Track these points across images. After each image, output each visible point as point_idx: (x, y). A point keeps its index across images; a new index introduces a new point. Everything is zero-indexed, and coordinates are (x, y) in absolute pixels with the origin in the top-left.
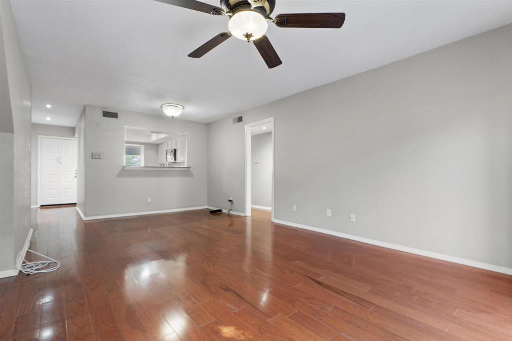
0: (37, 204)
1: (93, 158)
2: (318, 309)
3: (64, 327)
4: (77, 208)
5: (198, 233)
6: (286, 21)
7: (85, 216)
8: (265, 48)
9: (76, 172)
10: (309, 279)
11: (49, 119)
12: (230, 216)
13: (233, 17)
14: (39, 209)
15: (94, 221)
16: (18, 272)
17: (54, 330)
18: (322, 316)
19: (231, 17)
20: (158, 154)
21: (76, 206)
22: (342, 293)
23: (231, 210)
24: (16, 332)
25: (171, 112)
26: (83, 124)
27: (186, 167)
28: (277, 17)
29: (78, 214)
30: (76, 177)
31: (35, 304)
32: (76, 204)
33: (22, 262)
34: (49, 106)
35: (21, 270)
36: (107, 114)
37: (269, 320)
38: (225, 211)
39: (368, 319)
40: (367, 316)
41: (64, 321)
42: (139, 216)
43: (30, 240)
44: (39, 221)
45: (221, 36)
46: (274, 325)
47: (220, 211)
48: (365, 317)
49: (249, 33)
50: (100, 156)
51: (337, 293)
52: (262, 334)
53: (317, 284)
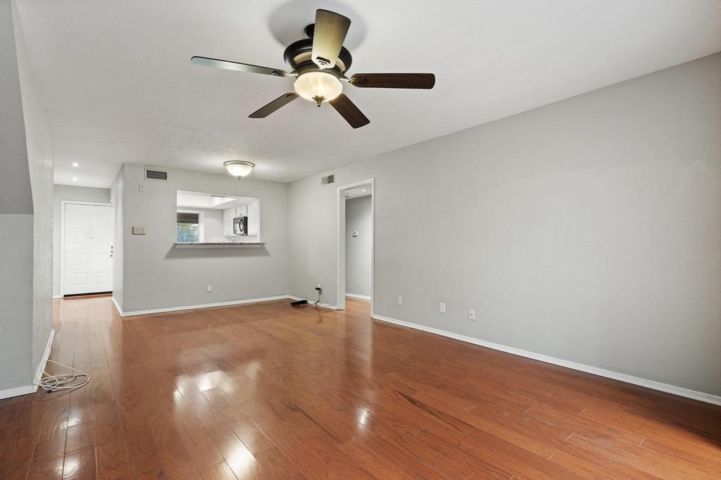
0: (59, 294)
1: (133, 234)
2: (403, 432)
3: (93, 455)
4: (112, 298)
5: (270, 335)
6: (364, 81)
7: (123, 311)
8: (345, 107)
9: (111, 249)
10: (400, 396)
11: (75, 179)
12: (317, 309)
13: (299, 78)
14: (63, 300)
15: (135, 318)
16: (36, 388)
17: (81, 458)
18: (405, 442)
19: (297, 77)
20: (223, 222)
21: (112, 296)
22: (437, 413)
23: (318, 301)
24: (36, 461)
25: (237, 171)
26: (120, 185)
27: (259, 242)
28: (352, 77)
29: (114, 306)
30: (111, 256)
31: (58, 428)
32: (111, 292)
33: (41, 376)
34: (75, 165)
35: (41, 385)
36: (152, 174)
37: (340, 447)
38: (310, 302)
39: (460, 445)
40: (459, 442)
41: (92, 447)
42: (195, 310)
43: (51, 345)
44: (63, 319)
45: (287, 96)
46: (344, 452)
47: (304, 302)
48: (456, 443)
49: (320, 96)
50: (143, 229)
51: (431, 413)
52: (327, 462)
53: (409, 403)
